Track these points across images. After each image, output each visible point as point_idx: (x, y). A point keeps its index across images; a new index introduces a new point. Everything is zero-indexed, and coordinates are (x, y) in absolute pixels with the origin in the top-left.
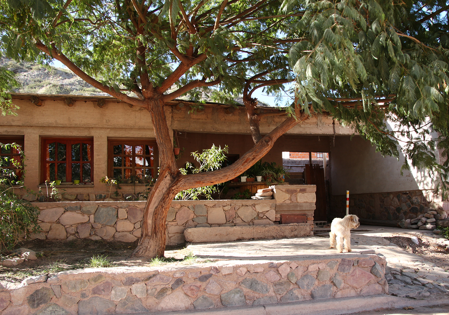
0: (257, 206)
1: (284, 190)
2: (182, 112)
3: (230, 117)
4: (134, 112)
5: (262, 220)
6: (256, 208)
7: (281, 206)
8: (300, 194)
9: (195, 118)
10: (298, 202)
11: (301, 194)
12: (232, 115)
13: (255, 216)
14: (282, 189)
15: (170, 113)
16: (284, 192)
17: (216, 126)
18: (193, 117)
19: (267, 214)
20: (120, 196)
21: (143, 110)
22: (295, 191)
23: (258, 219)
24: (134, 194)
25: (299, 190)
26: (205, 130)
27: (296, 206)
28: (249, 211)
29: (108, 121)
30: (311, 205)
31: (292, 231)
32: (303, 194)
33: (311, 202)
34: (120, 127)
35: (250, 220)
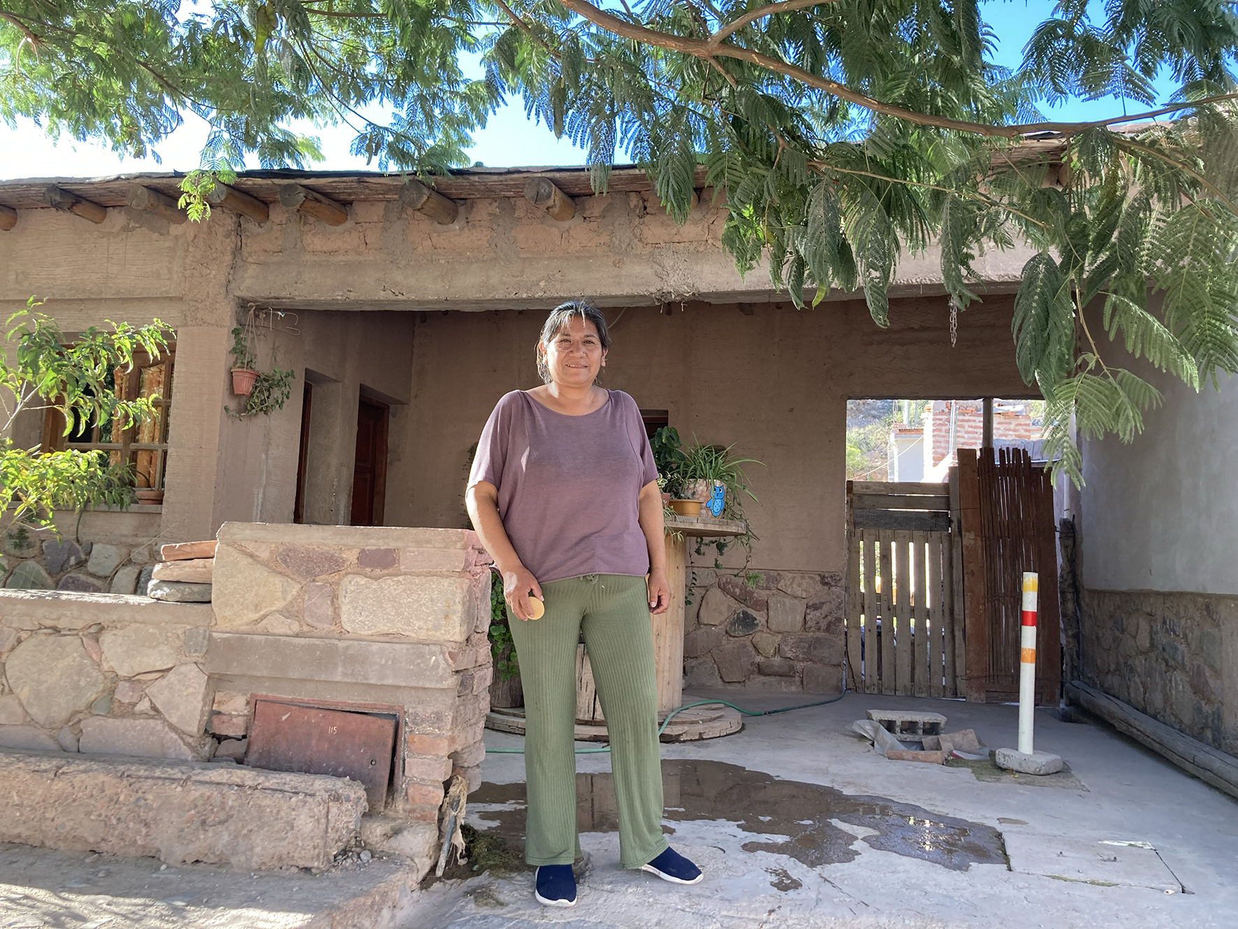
0: (107, 638)
1: (264, 554)
2: (275, 227)
3: (457, 235)
4: (105, 240)
5: (128, 722)
6: (104, 648)
7: (237, 645)
8: (353, 585)
9: (319, 248)
10: (342, 635)
11: (362, 581)
12: (461, 229)
13: (91, 695)
14: (251, 547)
15: (228, 236)
16: (265, 564)
17: (398, 277)
18: (311, 248)
19: (160, 693)
20: (29, 546)
21: (134, 229)
22: (333, 563)
23: (111, 714)
24: (78, 541)
25: (351, 556)
26: (352, 296)
27: (327, 657)
28: (61, 664)
29: (21, 276)
30: (420, 655)
31: (204, 822)
32: (375, 585)
33: (423, 635)
34: (57, 297)
35: (64, 715)
